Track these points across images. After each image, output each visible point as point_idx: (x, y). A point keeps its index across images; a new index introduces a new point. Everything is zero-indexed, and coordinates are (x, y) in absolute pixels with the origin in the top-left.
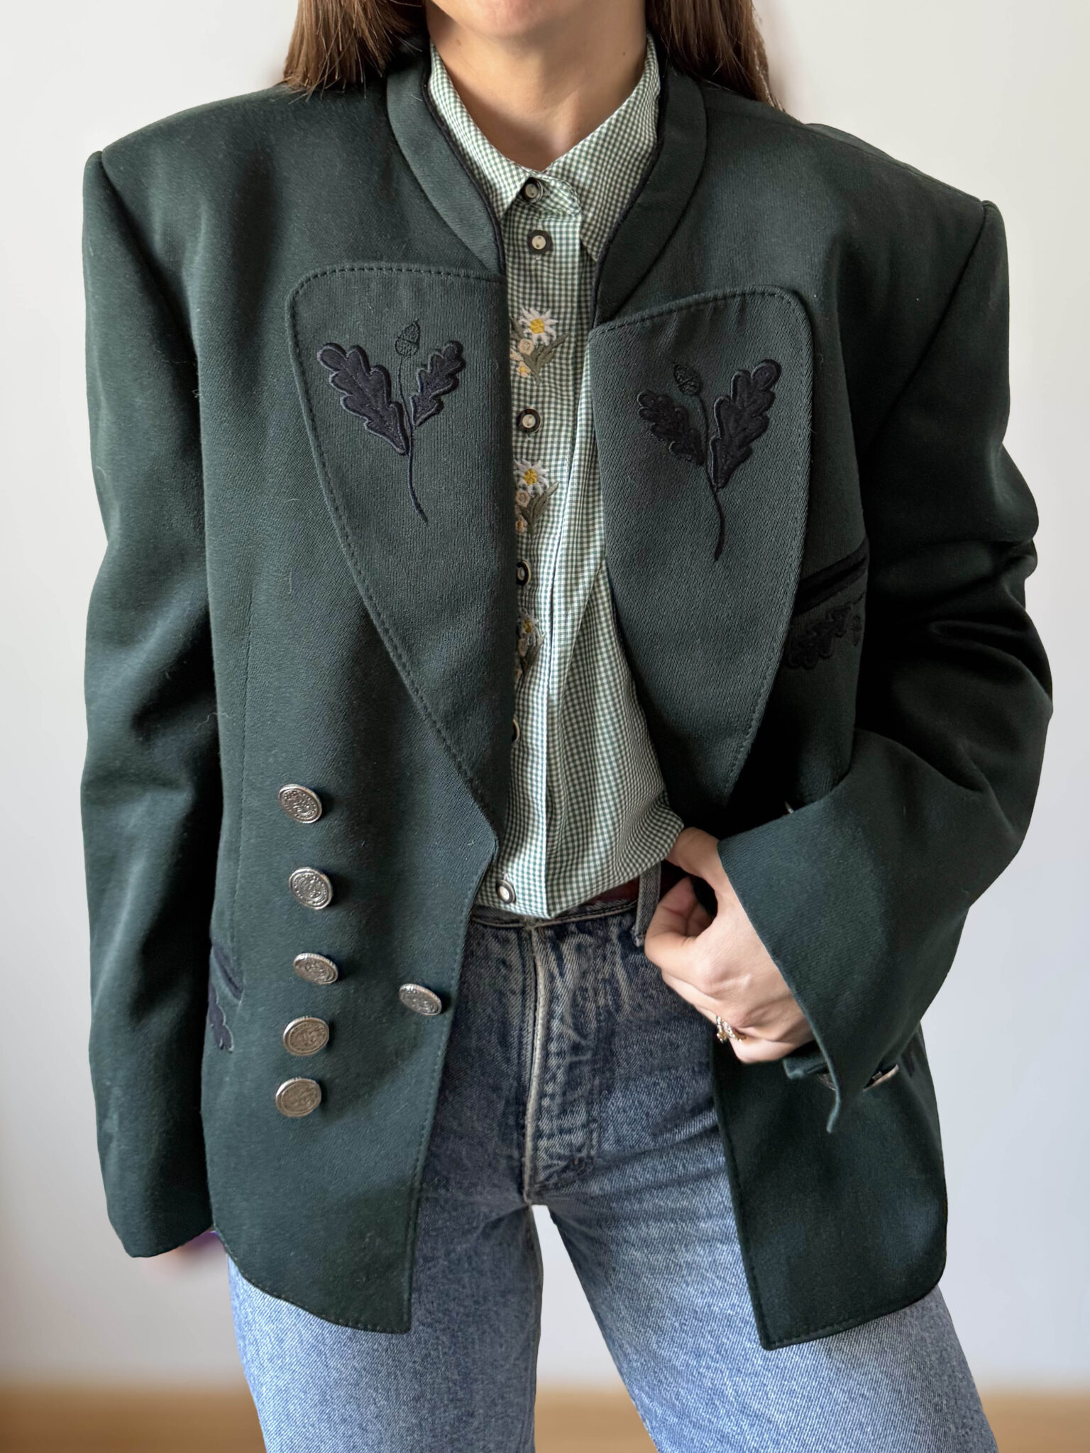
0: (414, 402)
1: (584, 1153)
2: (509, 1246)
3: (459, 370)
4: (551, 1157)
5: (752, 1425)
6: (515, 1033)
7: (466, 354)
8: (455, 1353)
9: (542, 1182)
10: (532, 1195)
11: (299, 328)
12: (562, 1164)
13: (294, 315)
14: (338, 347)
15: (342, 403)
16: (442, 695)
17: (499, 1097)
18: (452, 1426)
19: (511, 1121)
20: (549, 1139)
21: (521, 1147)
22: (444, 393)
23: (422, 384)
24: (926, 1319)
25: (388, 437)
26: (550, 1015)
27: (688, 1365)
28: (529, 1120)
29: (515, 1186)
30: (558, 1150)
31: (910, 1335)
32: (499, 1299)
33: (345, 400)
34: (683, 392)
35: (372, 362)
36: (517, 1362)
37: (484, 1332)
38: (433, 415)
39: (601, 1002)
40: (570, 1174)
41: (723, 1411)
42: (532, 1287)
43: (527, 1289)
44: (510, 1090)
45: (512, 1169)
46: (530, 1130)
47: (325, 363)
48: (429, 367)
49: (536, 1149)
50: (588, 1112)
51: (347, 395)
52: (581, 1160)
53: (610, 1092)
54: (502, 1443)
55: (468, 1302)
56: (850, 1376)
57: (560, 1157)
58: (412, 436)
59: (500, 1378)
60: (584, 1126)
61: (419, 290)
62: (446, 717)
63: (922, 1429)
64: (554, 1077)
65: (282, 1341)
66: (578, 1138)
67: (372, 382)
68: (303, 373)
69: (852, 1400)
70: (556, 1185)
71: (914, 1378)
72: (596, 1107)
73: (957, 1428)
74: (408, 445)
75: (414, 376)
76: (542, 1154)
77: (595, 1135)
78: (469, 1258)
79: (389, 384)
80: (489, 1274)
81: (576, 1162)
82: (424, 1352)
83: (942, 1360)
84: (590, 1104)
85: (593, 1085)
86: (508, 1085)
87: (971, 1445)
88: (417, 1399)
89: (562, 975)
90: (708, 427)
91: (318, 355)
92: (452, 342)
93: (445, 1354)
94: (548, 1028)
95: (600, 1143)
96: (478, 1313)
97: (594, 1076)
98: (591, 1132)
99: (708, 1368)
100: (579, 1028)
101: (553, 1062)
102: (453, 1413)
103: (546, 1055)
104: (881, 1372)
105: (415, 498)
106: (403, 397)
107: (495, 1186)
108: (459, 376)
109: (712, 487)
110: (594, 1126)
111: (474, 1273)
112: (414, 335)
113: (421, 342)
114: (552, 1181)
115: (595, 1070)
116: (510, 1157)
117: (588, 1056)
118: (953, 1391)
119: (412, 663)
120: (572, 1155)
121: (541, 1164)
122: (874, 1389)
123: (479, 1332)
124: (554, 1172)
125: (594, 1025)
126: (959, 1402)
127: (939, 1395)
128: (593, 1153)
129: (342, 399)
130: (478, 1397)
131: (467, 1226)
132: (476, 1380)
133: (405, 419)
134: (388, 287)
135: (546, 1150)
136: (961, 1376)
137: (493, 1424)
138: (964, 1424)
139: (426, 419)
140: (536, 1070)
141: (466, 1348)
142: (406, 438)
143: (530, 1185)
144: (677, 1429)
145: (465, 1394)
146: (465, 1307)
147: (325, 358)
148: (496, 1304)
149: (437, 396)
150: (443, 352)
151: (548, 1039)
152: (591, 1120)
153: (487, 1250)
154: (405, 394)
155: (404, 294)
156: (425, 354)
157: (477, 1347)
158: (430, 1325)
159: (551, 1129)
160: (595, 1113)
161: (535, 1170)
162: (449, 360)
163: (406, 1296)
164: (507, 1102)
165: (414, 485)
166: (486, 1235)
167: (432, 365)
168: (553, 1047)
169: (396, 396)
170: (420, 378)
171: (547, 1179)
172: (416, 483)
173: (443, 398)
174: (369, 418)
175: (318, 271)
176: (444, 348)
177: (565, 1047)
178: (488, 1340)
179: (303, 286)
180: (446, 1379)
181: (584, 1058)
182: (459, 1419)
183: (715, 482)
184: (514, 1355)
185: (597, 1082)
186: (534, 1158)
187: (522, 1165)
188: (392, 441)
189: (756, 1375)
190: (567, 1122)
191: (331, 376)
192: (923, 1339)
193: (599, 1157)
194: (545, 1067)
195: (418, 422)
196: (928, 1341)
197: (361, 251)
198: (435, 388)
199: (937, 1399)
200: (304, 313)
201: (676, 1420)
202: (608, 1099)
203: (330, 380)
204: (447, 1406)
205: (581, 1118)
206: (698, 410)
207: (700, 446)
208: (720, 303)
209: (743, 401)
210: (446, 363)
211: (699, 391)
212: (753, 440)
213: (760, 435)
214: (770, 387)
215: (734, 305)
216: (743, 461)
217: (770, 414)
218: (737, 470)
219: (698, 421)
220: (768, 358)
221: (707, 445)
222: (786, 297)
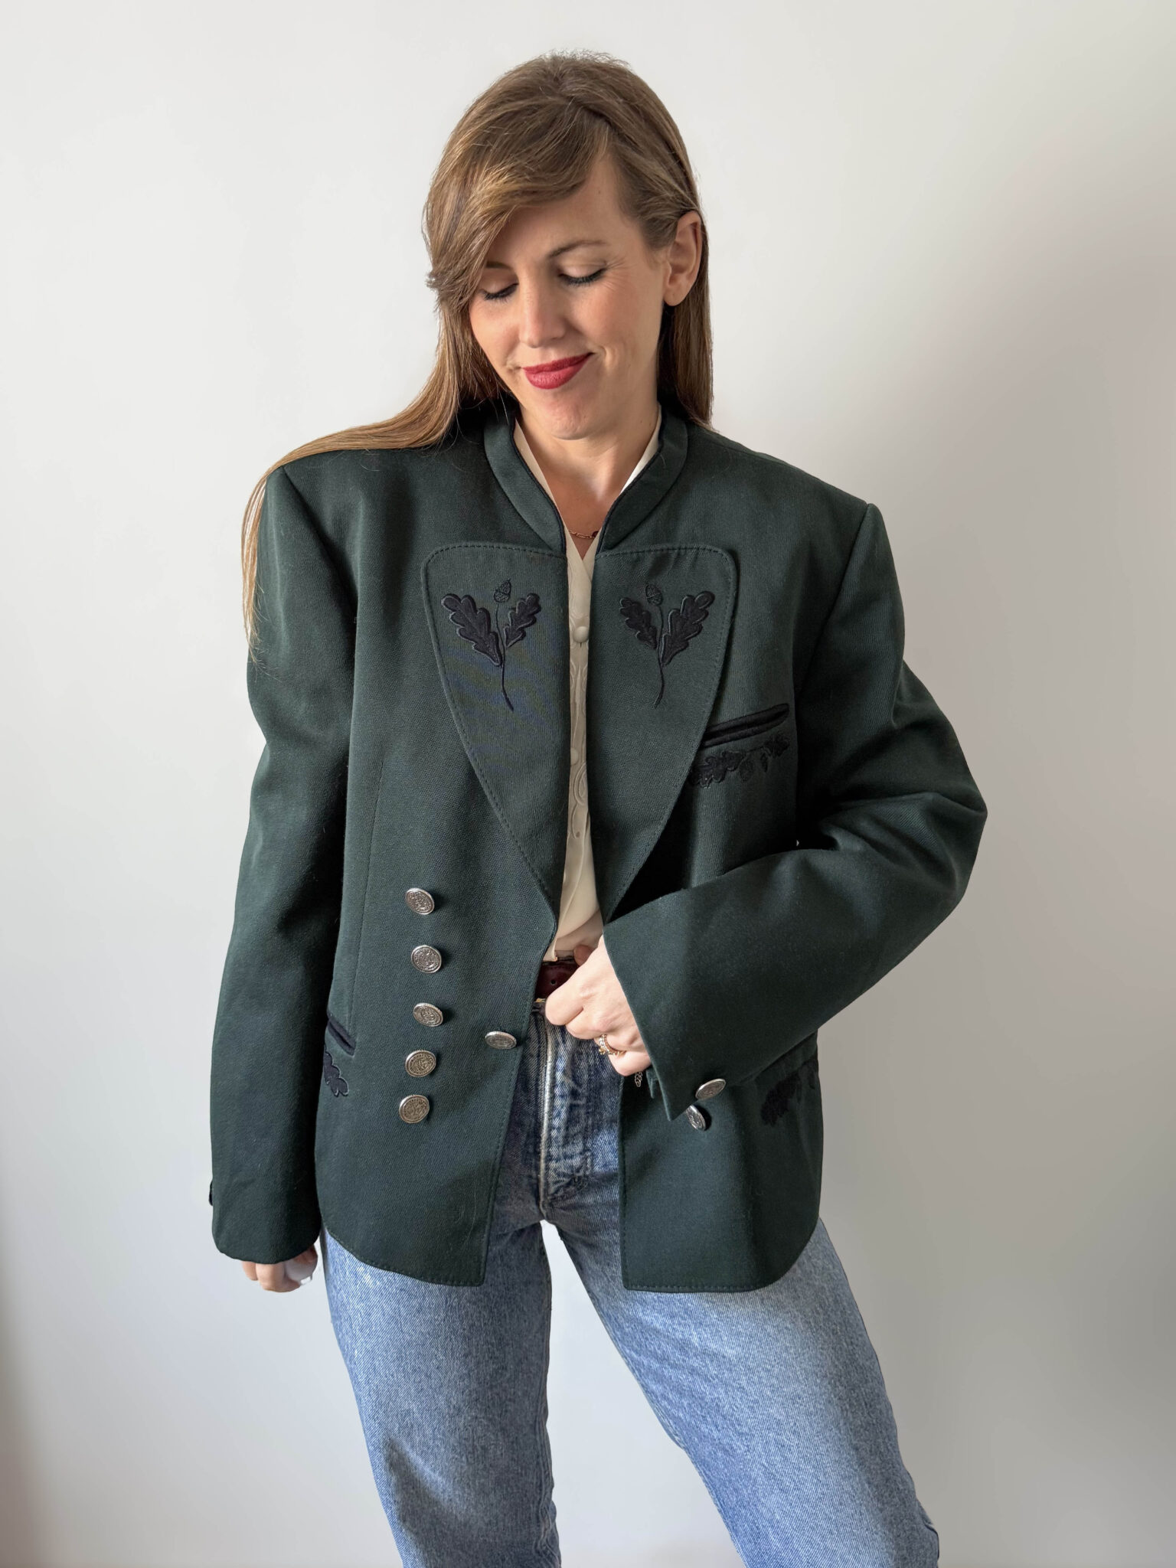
0: (506, 632)
1: (581, 1173)
2: (529, 1250)
3: (537, 612)
4: (559, 1175)
5: (712, 1361)
6: (533, 1082)
7: (542, 602)
8: (492, 1324)
9: (553, 1195)
10: (546, 1205)
11: (429, 584)
12: (566, 1180)
13: (427, 575)
14: (456, 596)
15: (457, 633)
16: (522, 824)
17: (523, 1131)
18: (491, 1377)
19: (531, 1150)
20: (557, 1162)
21: (537, 1168)
22: (527, 626)
23: (512, 620)
24: (825, 1275)
25: (488, 655)
26: (554, 1069)
27: (665, 1324)
28: (543, 1147)
29: (534, 1199)
30: (562, 1170)
31: (814, 1285)
32: (522, 1287)
33: (460, 630)
34: (650, 602)
35: (478, 607)
36: (537, 1335)
37: (513, 1311)
38: (519, 640)
39: (592, 1062)
40: (572, 1188)
41: (691, 1354)
42: (545, 1281)
43: (542, 1283)
44: (530, 1126)
45: (531, 1185)
46: (543, 1155)
47: (446, 606)
48: (517, 610)
49: (547, 1168)
50: (584, 1144)
51: (462, 627)
52: (579, 1178)
53: (599, 1130)
54: (527, 1391)
55: (501, 1288)
56: (777, 1316)
57: (564, 1175)
58: (504, 654)
59: (526, 1345)
60: (581, 1153)
61: (511, 561)
63: (826, 1347)
64: (559, 1115)
65: (370, 1315)
66: (576, 1161)
67: (478, 619)
68: (432, 612)
69: (779, 1331)
70: (562, 1197)
71: (818, 1313)
72: (589, 1140)
73: (848, 1345)
74: (502, 661)
75: (507, 616)
76: (551, 1173)
77: (589, 1160)
78: (502, 1256)
79: (489, 619)
80: (515, 1269)
81: (576, 1180)
82: (471, 1322)
83: (836, 1301)
84: (585, 1138)
85: (587, 1125)
86: (528, 1121)
87: (857, 1356)
88: (466, 1356)
89: (564, 1042)
90: (662, 627)
91: (442, 602)
92: (532, 594)
93: (485, 1324)
94: (553, 1078)
95: (592, 1166)
96: (508, 1296)
97: (588, 1117)
98: (586, 1158)
99: (680, 1324)
100: (575, 1079)
101: (558, 1102)
102: (492, 1367)
103: (553, 1098)
104: (797, 1311)
105: (506, 695)
106: (498, 629)
107: (519, 1198)
108: (537, 616)
109: (660, 664)
110: (589, 1154)
111: (505, 1268)
112: (506, 589)
113: (512, 594)
114: (560, 1193)
115: (588, 1113)
116: (530, 1177)
117: (582, 1102)
118: (844, 1322)
119: (502, 803)
120: (573, 1175)
121: (551, 1180)
122: (794, 1323)
123: (509, 1311)
124: (561, 1187)
125: (586, 1077)
126: (848, 1329)
127: (835, 1324)
128: (587, 1173)
129: (458, 630)
130: (509, 1357)
131: (500, 1233)
132: (508, 1344)
133: (500, 643)
134: (491, 558)
135: (555, 1170)
136: (849, 1312)
137: (520, 1377)
138: (852, 1342)
139: (514, 643)
140: (546, 1108)
141: (499, 1320)
142: (500, 655)
143: (545, 1197)
144: (660, 1372)
145: (500, 1354)
146: (499, 1291)
147: (447, 603)
148: (520, 1291)
149: (522, 628)
150: (526, 600)
151: (553, 1086)
152: (585, 1150)
153: (514, 1252)
154: (500, 627)
155: (501, 563)
156: (514, 602)
157: (508, 1321)
158: (475, 1303)
159: (558, 1155)
160: (589, 1145)
161: (547, 1184)
162: (530, 605)
163: (484, 1255)
164: (528, 1136)
165: (505, 687)
166: (513, 1241)
167: (519, 608)
168: (557, 1091)
169: (494, 628)
170: (511, 617)
171: (557, 1191)
172: (507, 685)
173: (526, 630)
174: (476, 642)
175: (444, 547)
176: (527, 598)
177: (566, 1091)
178: (516, 1316)
179: (433, 556)
180: (487, 1342)
181: (579, 1102)
182: (496, 1371)
183: (663, 661)
184: (535, 1330)
185: (590, 1122)
186: (546, 1175)
187: (538, 1180)
188: (491, 658)
189: (713, 1325)
190: (569, 1150)
191: (451, 615)
192: (823, 1288)
193: (593, 1176)
194: (552, 1107)
195: (509, 645)
196: (827, 1289)
197: (471, 535)
198: (520, 623)
199: (834, 1326)
200: (432, 572)
201: (657, 1365)
202: (598, 1135)
203: (450, 617)
204: (488, 1361)
205: (579, 1148)
206: (659, 615)
207: (654, 637)
208: (682, 551)
209: (687, 614)
210: (528, 608)
211: (661, 603)
212: (690, 638)
213: (695, 635)
214: (706, 607)
215: (691, 554)
216: (682, 650)
217: (704, 624)
218: (677, 655)
219: (657, 622)
220: (707, 590)
221: (661, 637)
222: (725, 554)
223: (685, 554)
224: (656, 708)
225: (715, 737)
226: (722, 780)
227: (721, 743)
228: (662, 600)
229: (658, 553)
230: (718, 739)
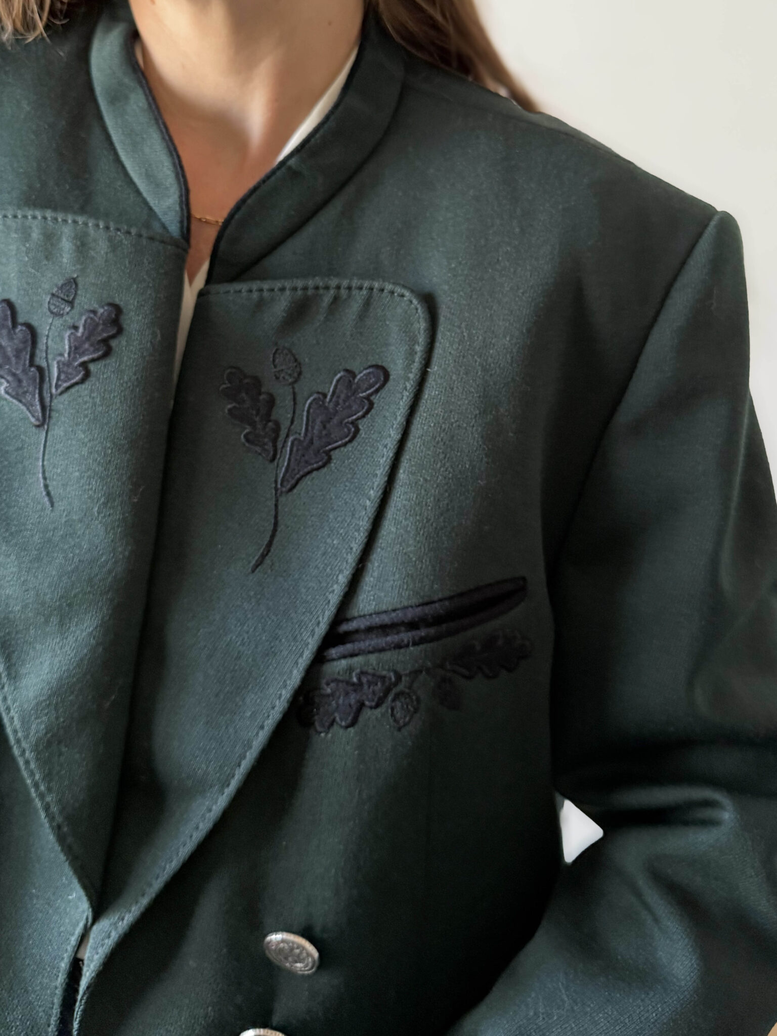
0: (59, 368)
3: (113, 337)
7: (124, 319)
16: (36, 718)
22: (93, 360)
23: (70, 347)
25: (25, 405)
34: (277, 378)
35: (21, 320)
38: (76, 384)
48: (81, 330)
58: (50, 406)
61: (83, 244)
62: (37, 745)
67: (15, 341)
74: (46, 416)
75: (63, 339)
79: (35, 345)
90: (292, 423)
92: (110, 304)
105: (45, 478)
106: (47, 361)
108: (114, 343)
109: (276, 489)
112: (70, 292)
113: (77, 301)
119: (9, 675)
133: (46, 386)
134: (50, 239)
139: (68, 388)
142: (44, 408)
149: (86, 361)
150: (99, 314)
154: (50, 357)
155: (66, 245)
156: (79, 315)
162: (104, 324)
165: (45, 463)
167: (85, 327)
169: (40, 358)
170: (70, 341)
172: (49, 460)
173: (92, 367)
174: (7, 381)
176: (101, 311)
183: (282, 485)
188: (28, 409)
195: (60, 390)
198: (82, 354)
206: (289, 402)
207: (275, 441)
208: (344, 293)
209: (337, 404)
210: (100, 327)
211: (296, 381)
212: (335, 448)
213: (345, 445)
214: (371, 394)
215: (359, 298)
216: (318, 469)
217: (363, 425)
218: (308, 477)
219: (283, 413)
220: (380, 364)
221: (285, 442)
222: (415, 302)
223: (349, 296)
224: (253, 571)
225: (343, 643)
226: (353, 724)
227: (353, 655)
228: (300, 374)
229: (300, 293)
230: (349, 647)
